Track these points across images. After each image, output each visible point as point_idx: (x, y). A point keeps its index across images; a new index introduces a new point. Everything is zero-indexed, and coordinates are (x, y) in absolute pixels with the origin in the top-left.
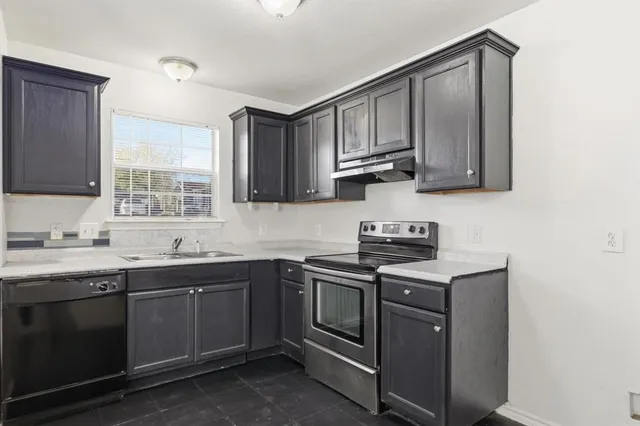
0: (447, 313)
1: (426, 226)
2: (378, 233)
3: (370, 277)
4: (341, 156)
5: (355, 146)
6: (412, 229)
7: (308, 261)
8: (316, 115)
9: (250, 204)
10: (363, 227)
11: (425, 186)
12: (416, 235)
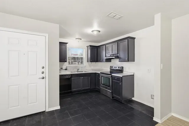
0: (122, 82)
1: (121, 67)
2: (113, 68)
3: (110, 76)
4: (107, 54)
5: (109, 53)
6: (119, 68)
7: (101, 73)
8: (102, 46)
9: (90, 63)
10: (111, 67)
11: (120, 61)
12: (120, 69)
